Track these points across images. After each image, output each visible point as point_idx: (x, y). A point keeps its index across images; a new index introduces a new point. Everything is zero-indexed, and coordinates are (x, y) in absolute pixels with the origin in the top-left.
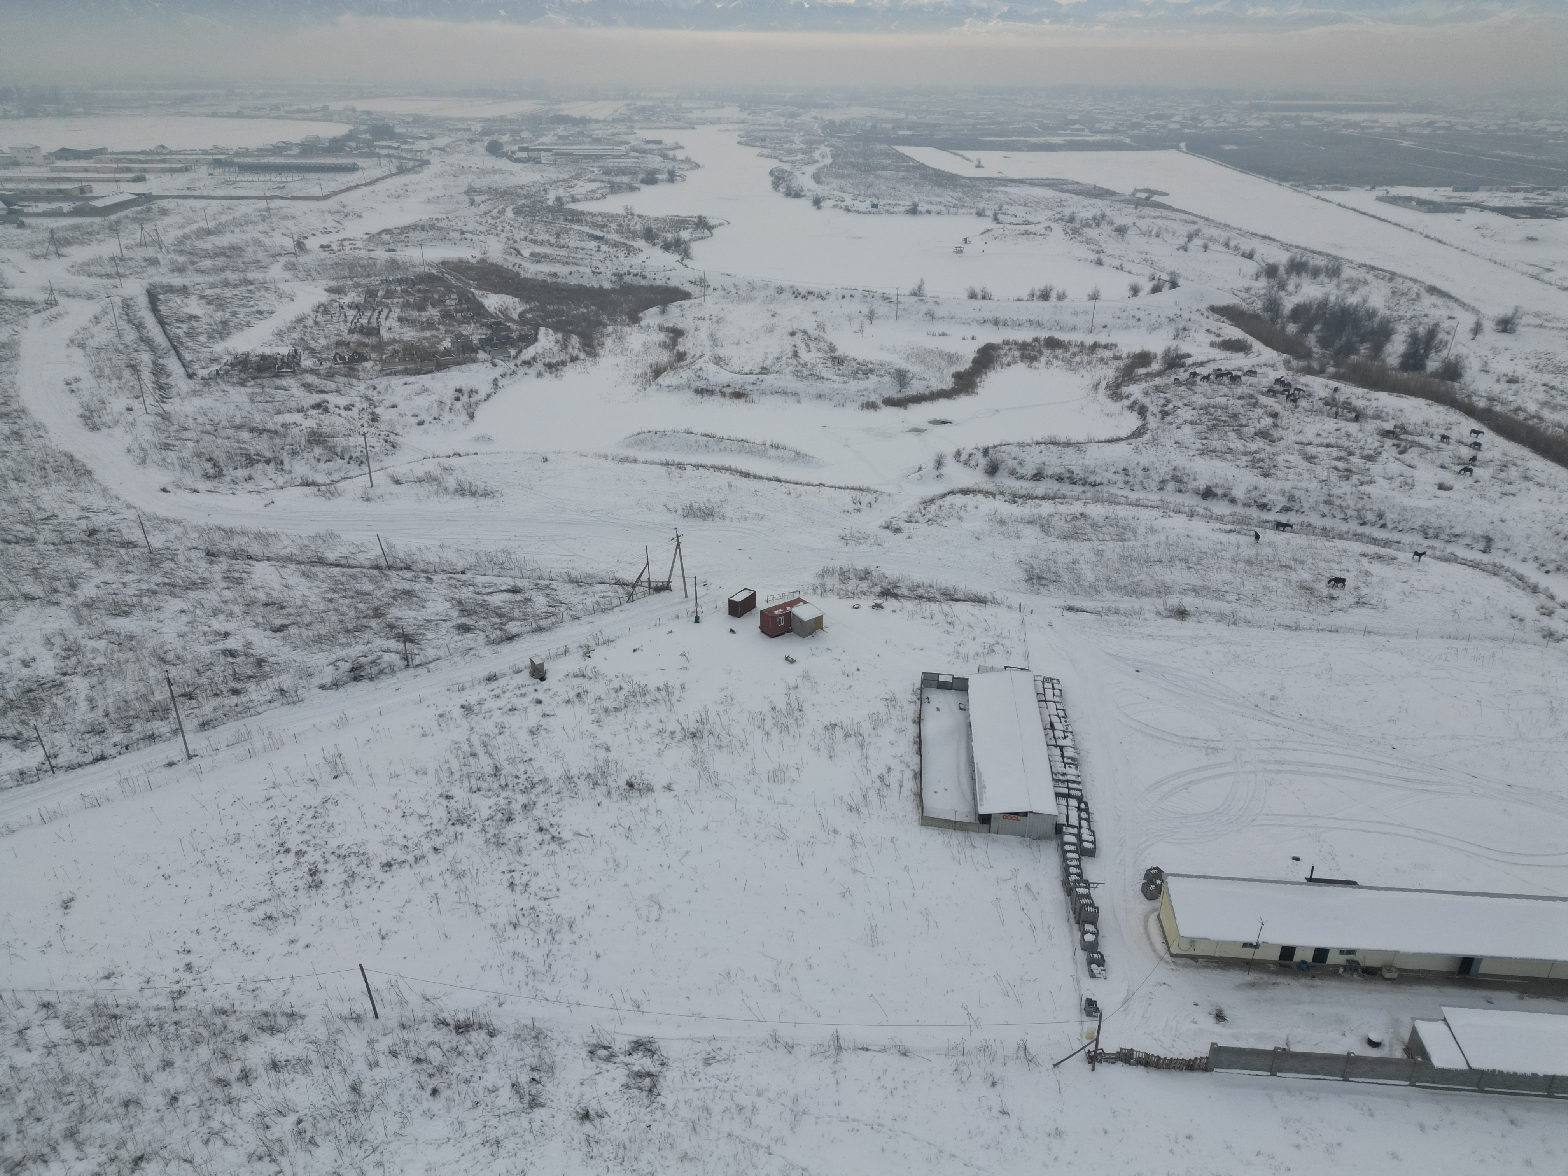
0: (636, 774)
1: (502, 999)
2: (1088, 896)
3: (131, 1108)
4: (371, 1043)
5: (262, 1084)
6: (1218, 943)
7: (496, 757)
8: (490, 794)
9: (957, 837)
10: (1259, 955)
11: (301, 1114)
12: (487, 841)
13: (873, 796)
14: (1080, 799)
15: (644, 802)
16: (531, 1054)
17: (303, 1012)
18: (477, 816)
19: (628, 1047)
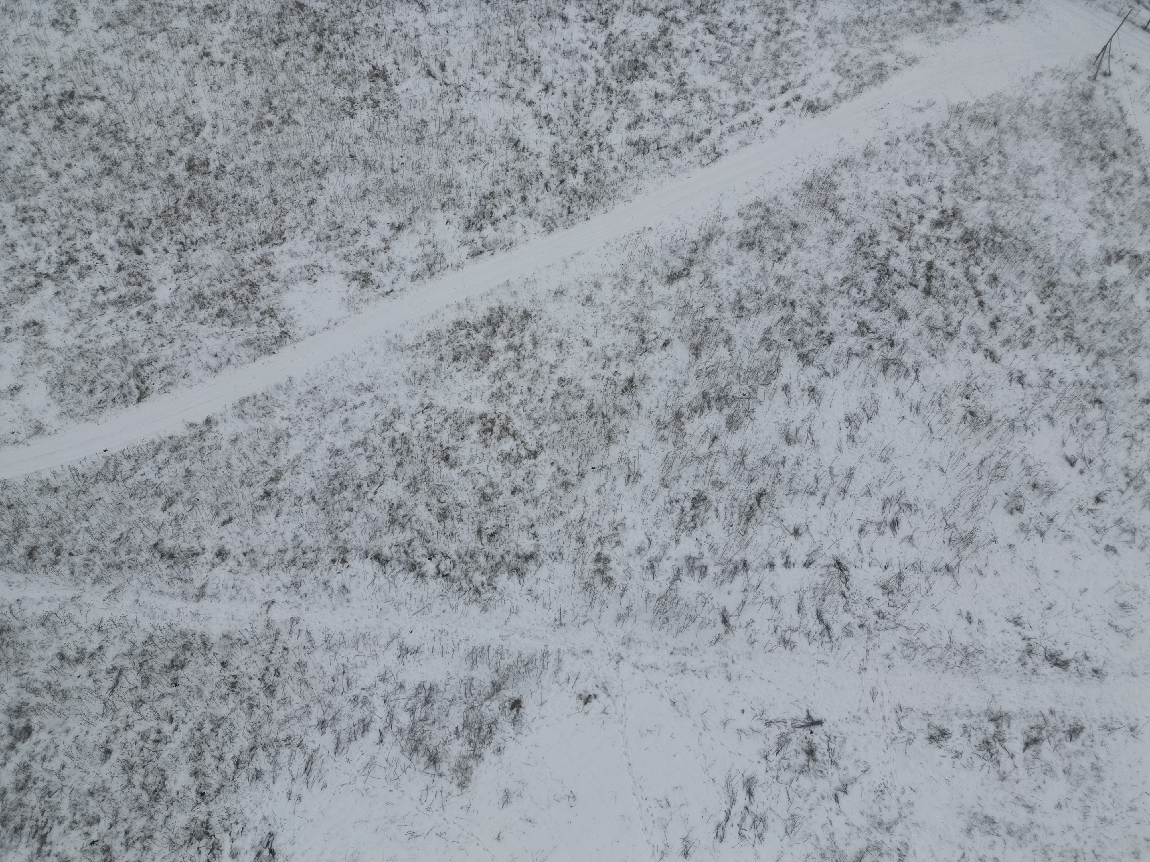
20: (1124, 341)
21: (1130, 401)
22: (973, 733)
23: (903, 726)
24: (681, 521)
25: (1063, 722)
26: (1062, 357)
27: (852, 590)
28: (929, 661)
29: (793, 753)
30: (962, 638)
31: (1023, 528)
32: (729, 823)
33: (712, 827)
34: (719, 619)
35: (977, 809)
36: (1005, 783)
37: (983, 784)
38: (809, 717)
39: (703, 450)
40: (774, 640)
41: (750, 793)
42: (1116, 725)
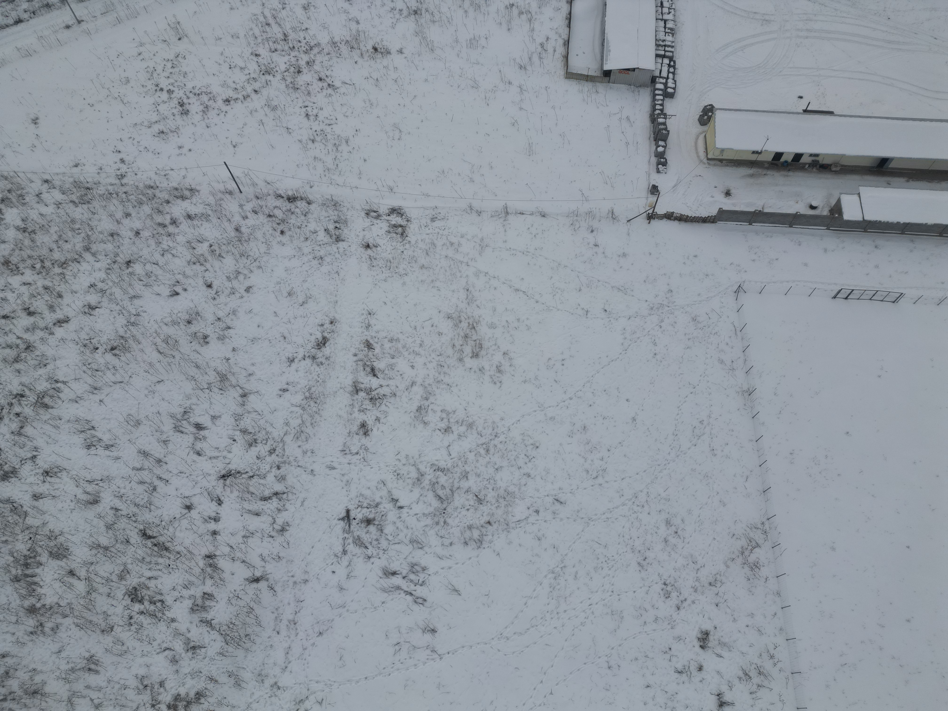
0: (378, 41)
1: (312, 184)
2: (664, 124)
3: (115, 237)
4: (241, 206)
5: (185, 225)
6: (737, 151)
7: (283, 26)
8: (284, 53)
9: (587, 86)
10: (761, 158)
11: (211, 242)
12: (287, 86)
13: (535, 58)
14: (671, 59)
15: (385, 62)
16: (333, 214)
17: (198, 188)
18: (277, 69)
19: (387, 212)
20: (80, 231)
21: (134, 243)
22: (364, 407)
23: (356, 451)
24: (153, 615)
25: (362, 351)
26: (81, 275)
27: (248, 470)
28: (312, 424)
29: (368, 535)
30: (298, 398)
31: (221, 338)
32: (413, 593)
33: (416, 607)
34: (255, 585)
35: (412, 414)
36: (398, 394)
37: (397, 408)
38: (343, 519)
39: (81, 587)
40: (280, 539)
41: (394, 573)
42: (367, 322)
